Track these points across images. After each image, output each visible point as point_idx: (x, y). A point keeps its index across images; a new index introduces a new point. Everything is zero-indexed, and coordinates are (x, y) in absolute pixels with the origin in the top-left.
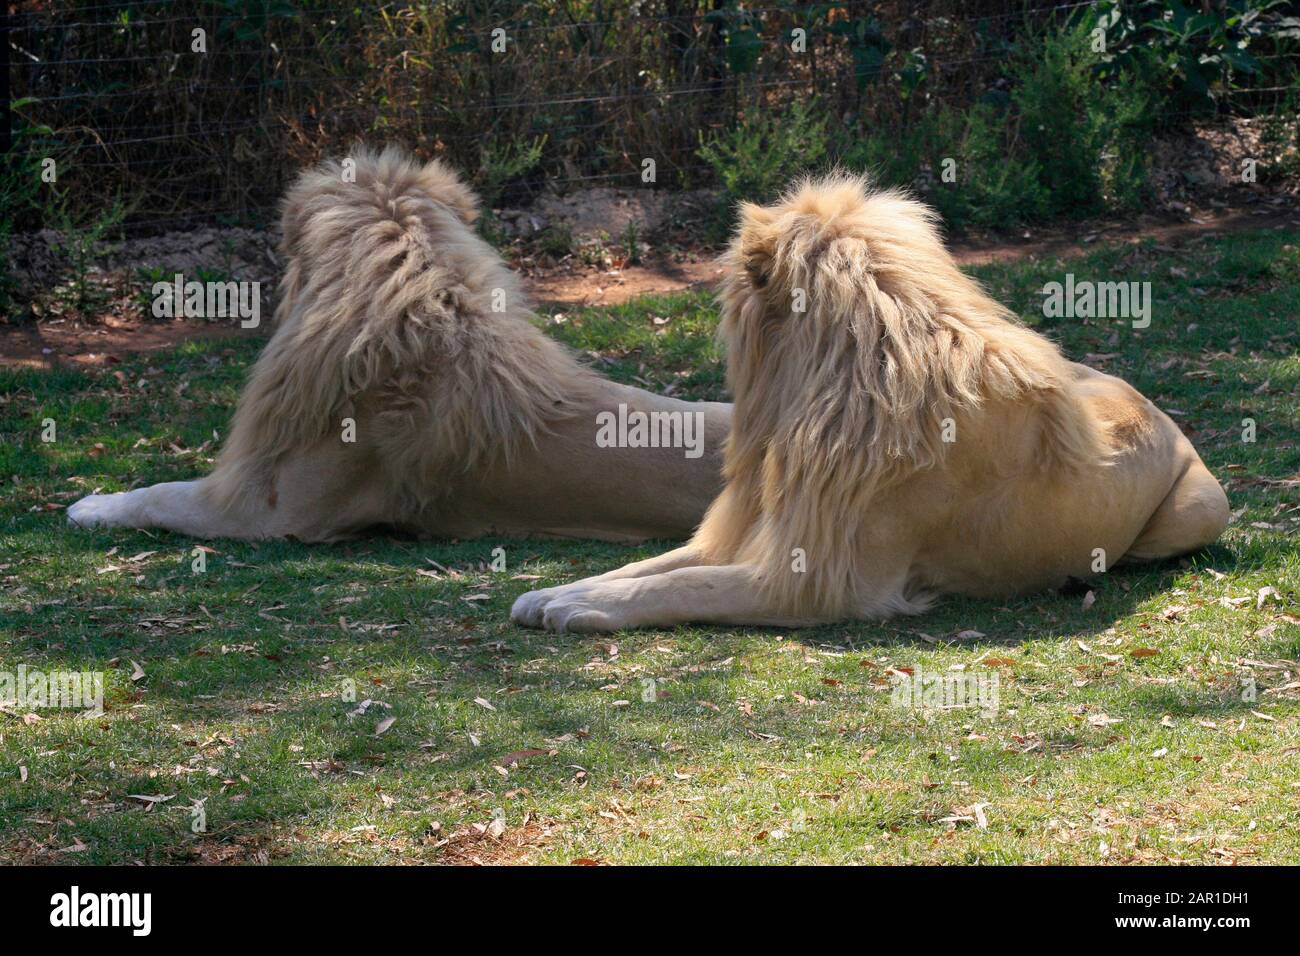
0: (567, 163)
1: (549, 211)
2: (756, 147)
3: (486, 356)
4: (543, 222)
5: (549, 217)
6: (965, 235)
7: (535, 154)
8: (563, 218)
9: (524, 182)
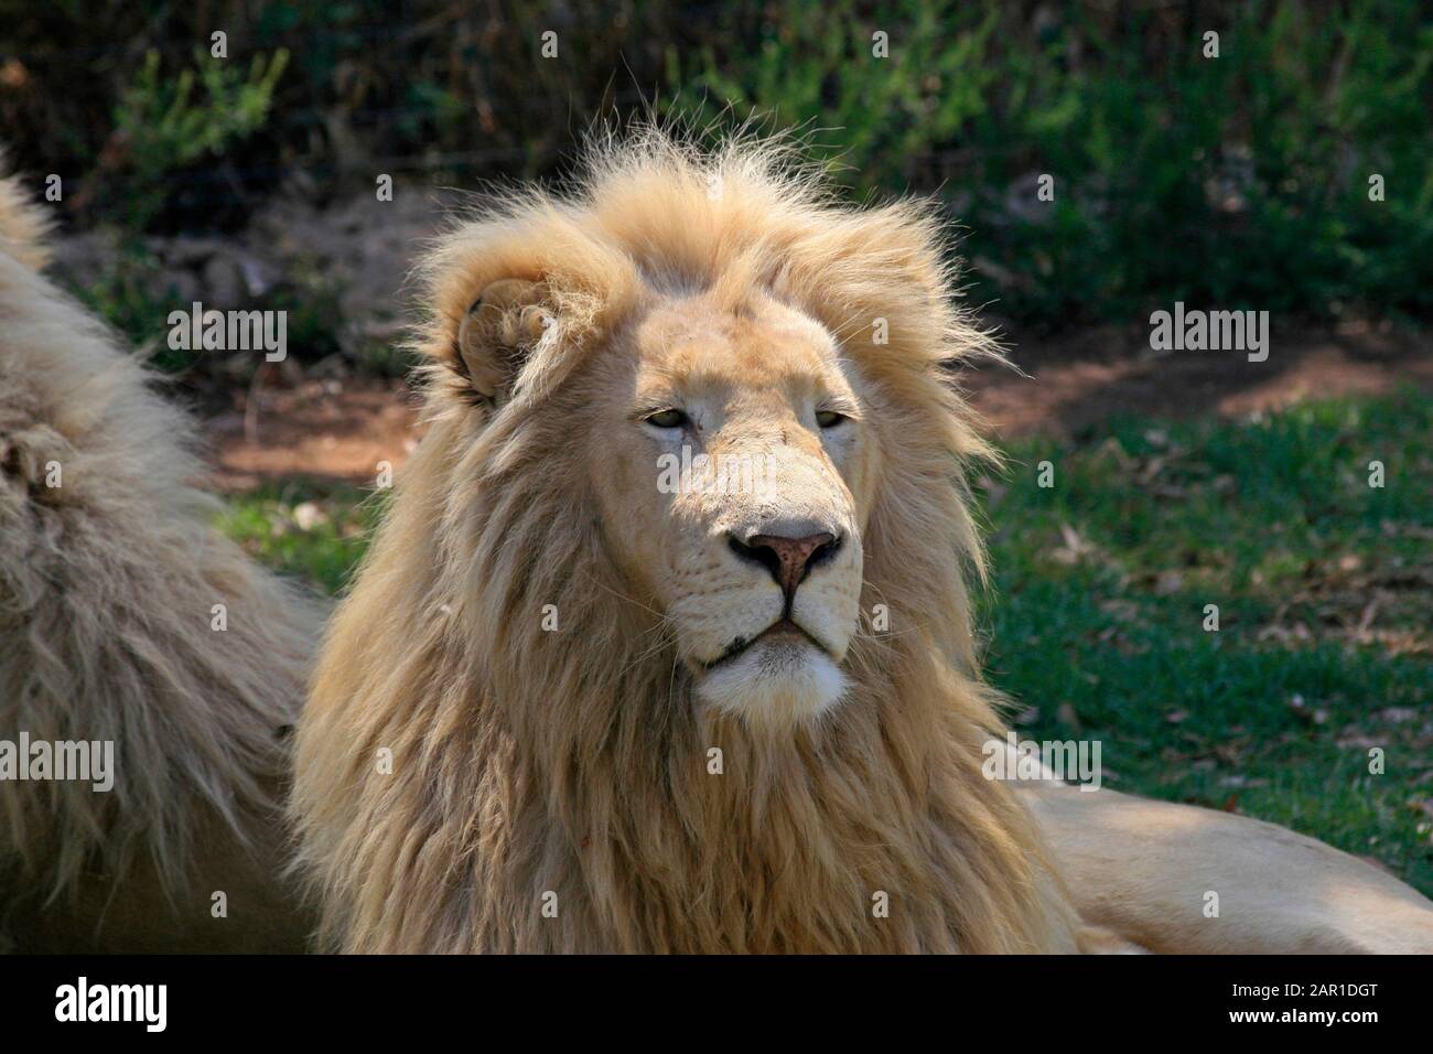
0: (337, 124)
1: (288, 245)
2: (811, 92)
3: (106, 612)
4: (275, 274)
5: (289, 261)
6: (1333, 321)
7: (254, 102)
8: (323, 263)
9: (227, 173)
